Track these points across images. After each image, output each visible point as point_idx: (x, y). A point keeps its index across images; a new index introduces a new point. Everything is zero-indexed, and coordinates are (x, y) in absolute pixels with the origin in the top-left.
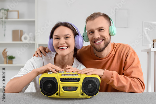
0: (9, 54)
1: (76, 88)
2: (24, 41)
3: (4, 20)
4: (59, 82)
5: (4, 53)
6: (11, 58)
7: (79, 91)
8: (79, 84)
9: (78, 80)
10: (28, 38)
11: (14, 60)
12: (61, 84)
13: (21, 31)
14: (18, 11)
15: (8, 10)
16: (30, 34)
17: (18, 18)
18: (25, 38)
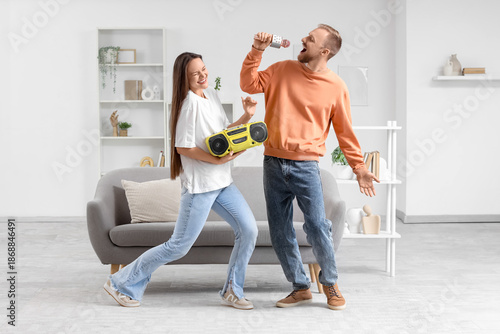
0: (121, 119)
1: (245, 138)
2: (146, 99)
3: (113, 65)
4: (228, 137)
5: (113, 118)
6: (125, 126)
7: (250, 139)
8: (247, 133)
9: (245, 129)
10: (152, 95)
11: (129, 129)
12: (230, 139)
13: (140, 83)
14: (135, 50)
15: (118, 49)
16: (155, 87)
17: (135, 62)
18: (148, 95)
